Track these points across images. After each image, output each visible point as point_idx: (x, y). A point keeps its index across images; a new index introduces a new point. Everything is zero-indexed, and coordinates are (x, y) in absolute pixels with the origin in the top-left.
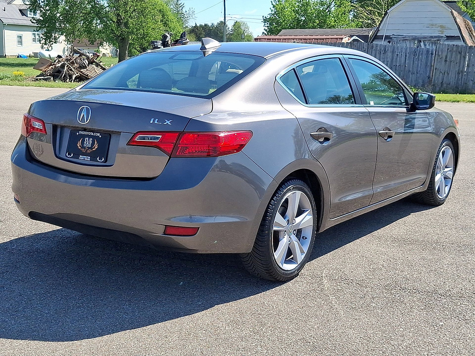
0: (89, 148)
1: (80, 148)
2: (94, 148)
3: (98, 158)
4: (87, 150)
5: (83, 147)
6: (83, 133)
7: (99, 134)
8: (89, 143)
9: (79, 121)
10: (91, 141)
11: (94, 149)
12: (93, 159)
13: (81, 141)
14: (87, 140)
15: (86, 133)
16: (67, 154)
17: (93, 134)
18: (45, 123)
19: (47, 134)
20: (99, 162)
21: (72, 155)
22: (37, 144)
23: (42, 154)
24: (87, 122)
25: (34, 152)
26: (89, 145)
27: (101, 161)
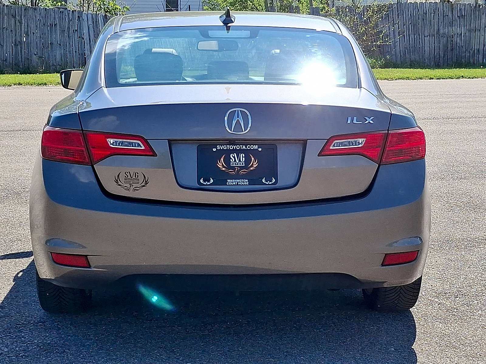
0: (242, 168)
1: (224, 169)
2: (252, 166)
4: (238, 171)
5: (229, 167)
6: (224, 147)
7: (256, 147)
8: (240, 161)
9: (231, 131)
10: (243, 157)
11: (252, 168)
13: (222, 159)
14: (234, 157)
15: (231, 147)
16: (202, 181)
17: (244, 147)
18: (147, 140)
19: (157, 156)
20: (267, 185)
21: (212, 181)
22: (129, 172)
23: (144, 186)
24: (247, 131)
25: (120, 185)
26: (241, 164)
27: (270, 183)
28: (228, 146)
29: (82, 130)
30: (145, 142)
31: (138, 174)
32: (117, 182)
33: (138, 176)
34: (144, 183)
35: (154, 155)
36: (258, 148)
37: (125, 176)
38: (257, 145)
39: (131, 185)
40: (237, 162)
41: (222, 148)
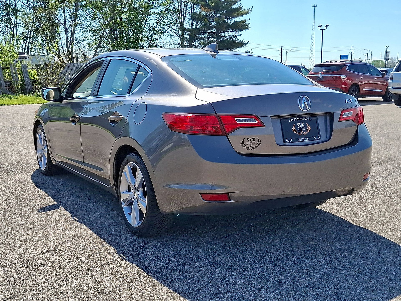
0: (304, 131)
1: (296, 132)
3: (315, 138)
4: (303, 133)
5: (298, 131)
6: (294, 119)
7: (309, 119)
8: (302, 127)
9: (302, 109)
10: (303, 125)
11: (308, 131)
12: (311, 138)
13: (294, 127)
14: (299, 125)
15: (297, 119)
16: (287, 140)
17: (303, 119)
18: (258, 117)
19: (265, 127)
20: (317, 140)
21: (291, 140)
22: (250, 138)
23: (258, 146)
24: (309, 109)
25: (244, 147)
26: (303, 129)
27: (318, 139)
28: (296, 119)
29: (216, 114)
30: (258, 118)
31: (255, 139)
32: (242, 145)
33: (255, 140)
34: (258, 144)
35: (264, 126)
36: (310, 119)
37: (247, 141)
38: (309, 117)
39: (251, 146)
40: (301, 128)
41: (293, 120)
